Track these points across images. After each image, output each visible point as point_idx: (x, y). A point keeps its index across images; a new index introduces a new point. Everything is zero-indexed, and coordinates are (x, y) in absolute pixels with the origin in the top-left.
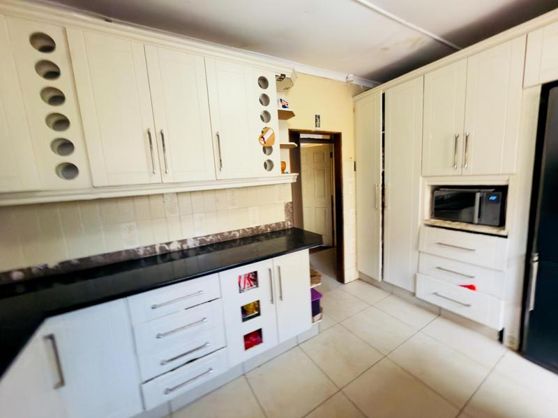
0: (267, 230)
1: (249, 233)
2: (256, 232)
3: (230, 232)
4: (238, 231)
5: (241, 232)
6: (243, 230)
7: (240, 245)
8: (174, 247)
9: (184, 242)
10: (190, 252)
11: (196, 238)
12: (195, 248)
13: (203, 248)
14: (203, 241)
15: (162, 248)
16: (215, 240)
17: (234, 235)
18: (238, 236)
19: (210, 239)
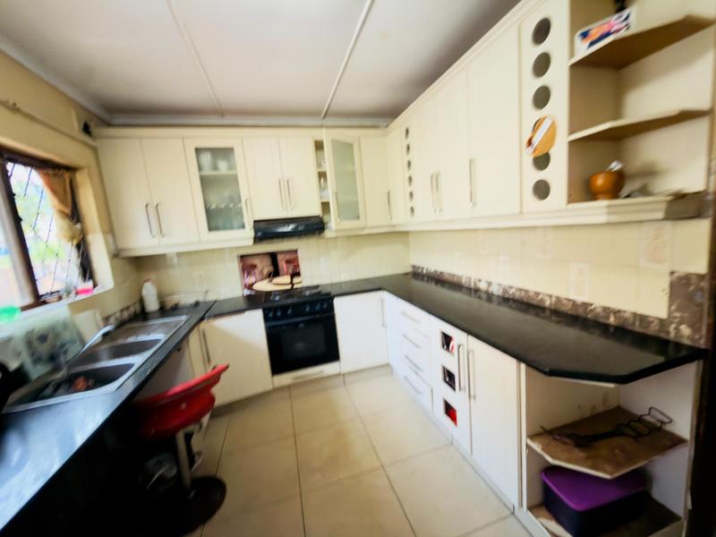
0: (608, 318)
1: (567, 308)
2: (580, 311)
3: (538, 294)
4: (551, 296)
5: (554, 300)
6: (558, 298)
7: (548, 318)
8: (483, 286)
9: (490, 284)
10: (494, 298)
11: (500, 285)
12: (498, 296)
13: (506, 300)
14: (505, 291)
15: (475, 284)
16: (518, 295)
17: (541, 300)
18: (547, 303)
19: (512, 291)
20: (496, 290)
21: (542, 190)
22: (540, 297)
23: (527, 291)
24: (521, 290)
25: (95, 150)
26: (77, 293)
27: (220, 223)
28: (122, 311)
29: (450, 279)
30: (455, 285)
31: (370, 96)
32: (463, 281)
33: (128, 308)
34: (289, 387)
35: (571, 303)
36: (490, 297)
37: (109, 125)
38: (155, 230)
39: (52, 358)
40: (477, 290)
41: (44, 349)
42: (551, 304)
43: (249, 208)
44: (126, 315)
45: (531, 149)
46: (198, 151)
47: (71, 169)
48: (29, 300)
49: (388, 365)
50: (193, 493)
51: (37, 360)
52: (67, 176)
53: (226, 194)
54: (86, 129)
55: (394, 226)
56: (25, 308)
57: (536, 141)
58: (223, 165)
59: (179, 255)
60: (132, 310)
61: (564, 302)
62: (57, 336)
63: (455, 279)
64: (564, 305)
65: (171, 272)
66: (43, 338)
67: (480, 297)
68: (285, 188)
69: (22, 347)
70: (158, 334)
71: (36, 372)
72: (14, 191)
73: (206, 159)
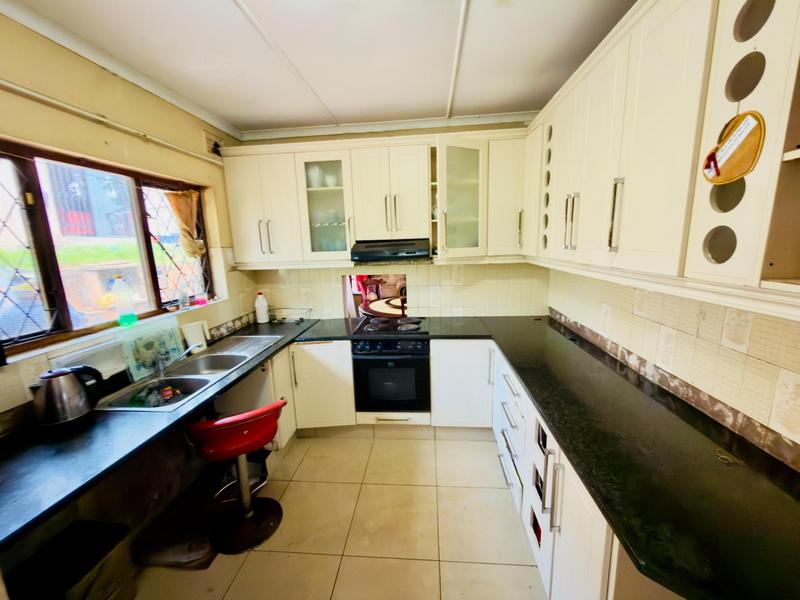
4: (737, 413)
8: (633, 362)
9: (643, 362)
10: (646, 384)
11: (657, 368)
12: (652, 384)
13: (663, 395)
14: (663, 378)
15: (623, 356)
16: (682, 393)
17: (720, 413)
18: (729, 421)
19: (674, 383)
20: (649, 373)
21: (721, 245)
22: (718, 407)
23: (696, 391)
24: (688, 385)
25: (221, 168)
26: (192, 304)
27: (324, 242)
28: (234, 321)
29: (591, 338)
30: (597, 351)
31: (505, 84)
32: (608, 347)
33: (240, 318)
34: (373, 427)
35: (771, 436)
36: (640, 381)
37: (240, 142)
38: (266, 249)
39: (154, 364)
40: (623, 366)
41: (148, 355)
42: (734, 425)
43: (352, 229)
44: (238, 324)
45: (711, 173)
46: (308, 165)
47: (199, 188)
48: (153, 308)
49: (490, 429)
50: (251, 514)
51: (141, 364)
52: (195, 196)
53: (332, 211)
54: (216, 149)
55: (524, 257)
56: (142, 317)
57: (722, 159)
58: (330, 180)
59: (289, 271)
60: (244, 320)
61: (759, 429)
62: (163, 344)
63: (597, 342)
64: (759, 434)
65: (282, 286)
66: (149, 346)
67: (626, 377)
68: (392, 203)
69: (129, 353)
70: (247, 351)
71: (139, 375)
72: (148, 211)
73: (315, 173)
